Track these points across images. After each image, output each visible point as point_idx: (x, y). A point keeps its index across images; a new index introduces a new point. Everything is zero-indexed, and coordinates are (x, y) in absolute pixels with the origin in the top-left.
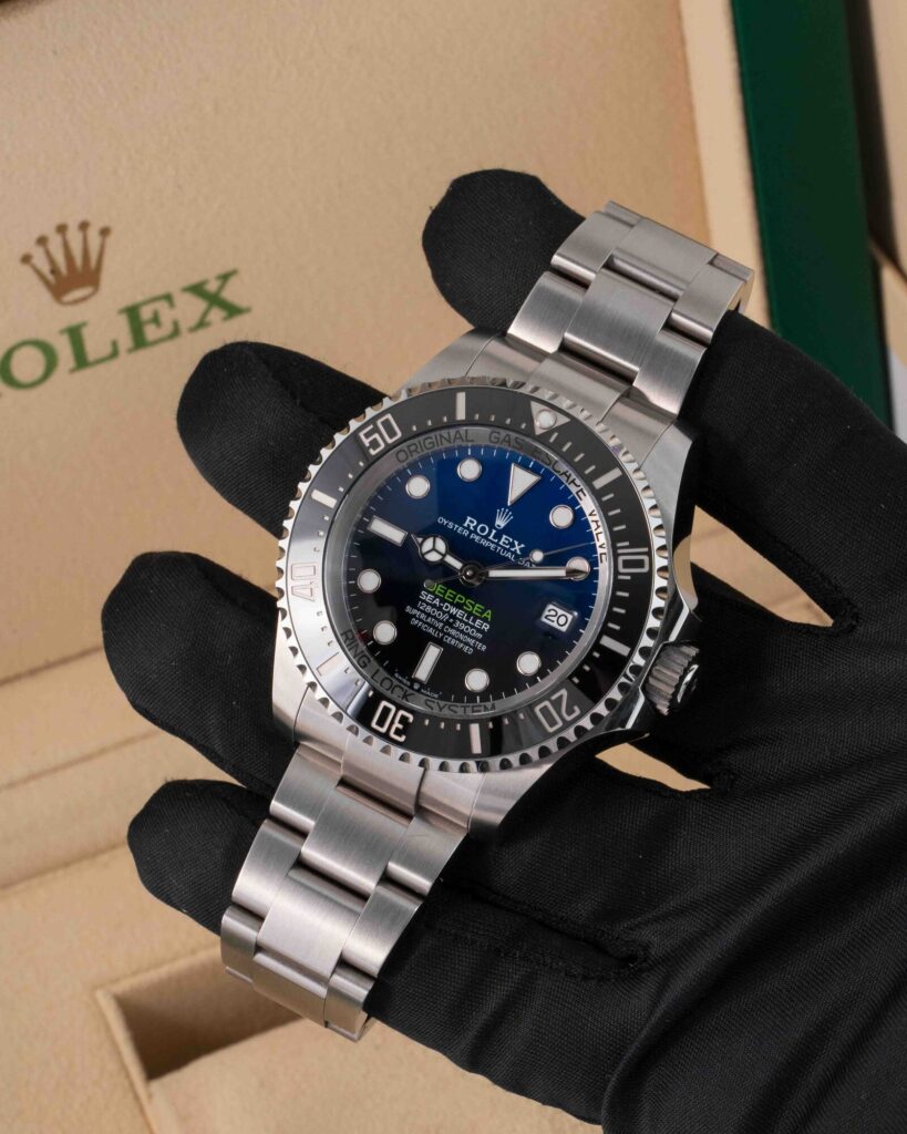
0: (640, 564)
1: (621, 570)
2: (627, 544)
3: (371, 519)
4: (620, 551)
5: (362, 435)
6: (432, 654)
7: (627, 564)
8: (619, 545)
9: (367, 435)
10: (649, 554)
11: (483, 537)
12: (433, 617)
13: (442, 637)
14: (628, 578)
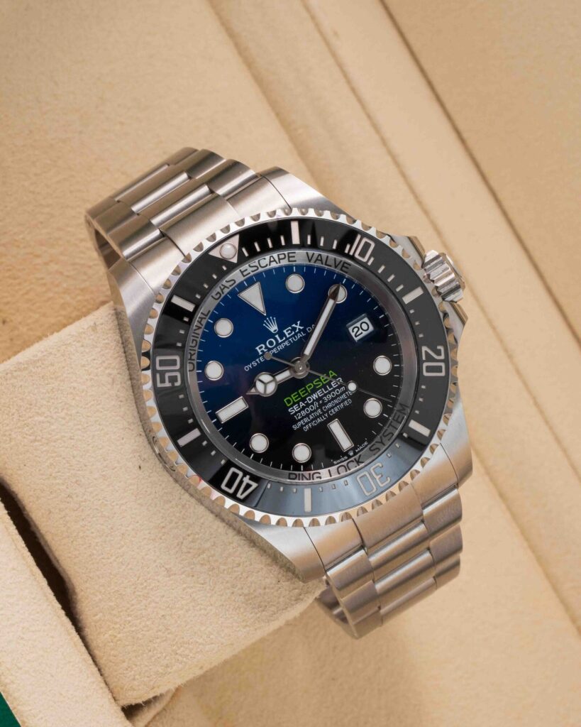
0: (367, 246)
1: (365, 260)
2: (348, 246)
3: (216, 417)
4: (351, 253)
5: (159, 385)
6: (336, 428)
7: (363, 254)
8: (346, 251)
9: (163, 381)
10: (364, 235)
11: (276, 346)
12: (310, 413)
13: (328, 415)
14: (372, 259)
